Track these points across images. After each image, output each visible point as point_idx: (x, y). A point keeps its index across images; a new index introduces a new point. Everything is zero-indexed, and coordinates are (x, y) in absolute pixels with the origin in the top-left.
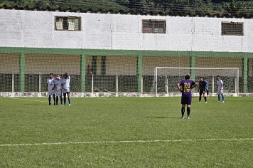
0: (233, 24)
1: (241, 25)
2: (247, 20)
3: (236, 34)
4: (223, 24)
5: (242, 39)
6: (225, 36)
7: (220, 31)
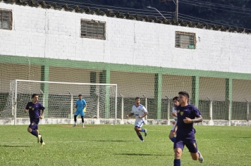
0: (94, 23)
1: (103, 25)
2: (110, 18)
3: (97, 37)
4: (82, 21)
5: (104, 45)
6: (85, 39)
7: (79, 32)
